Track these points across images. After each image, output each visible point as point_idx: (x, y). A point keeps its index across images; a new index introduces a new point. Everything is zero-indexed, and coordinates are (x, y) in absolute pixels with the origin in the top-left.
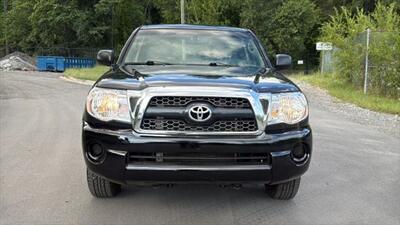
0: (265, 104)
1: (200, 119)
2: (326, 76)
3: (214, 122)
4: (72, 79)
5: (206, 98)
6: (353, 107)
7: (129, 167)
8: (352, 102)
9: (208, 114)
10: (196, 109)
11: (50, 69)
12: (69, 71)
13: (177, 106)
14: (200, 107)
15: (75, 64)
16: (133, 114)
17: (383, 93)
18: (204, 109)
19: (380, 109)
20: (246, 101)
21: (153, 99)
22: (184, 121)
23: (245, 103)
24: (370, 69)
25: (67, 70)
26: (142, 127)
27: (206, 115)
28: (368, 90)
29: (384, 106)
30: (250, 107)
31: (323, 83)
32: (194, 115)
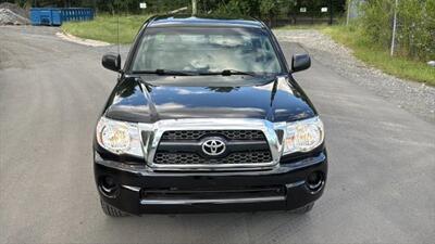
0: (280, 133)
1: (214, 153)
2: (351, 30)
3: (229, 155)
4: (70, 38)
5: (220, 131)
6: (378, 73)
7: (144, 202)
8: (377, 67)
9: (222, 147)
10: (209, 143)
11: (45, 23)
12: (66, 25)
13: (190, 140)
14: (214, 141)
15: (72, 16)
16: (146, 149)
17: (411, 56)
18: (218, 143)
19: (407, 76)
20: (261, 133)
21: (166, 133)
22: (198, 155)
23: (260, 135)
24: (399, 28)
25: (64, 24)
26: (155, 161)
27: (219, 149)
28: (395, 51)
29: (411, 73)
30: (265, 139)
31: (348, 40)
32: (208, 149)
